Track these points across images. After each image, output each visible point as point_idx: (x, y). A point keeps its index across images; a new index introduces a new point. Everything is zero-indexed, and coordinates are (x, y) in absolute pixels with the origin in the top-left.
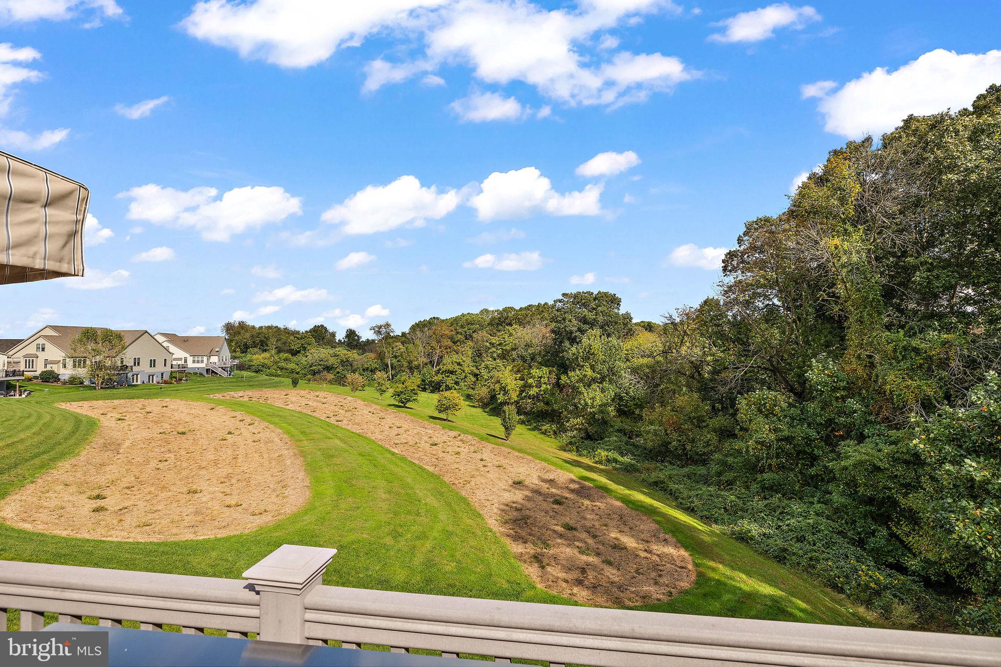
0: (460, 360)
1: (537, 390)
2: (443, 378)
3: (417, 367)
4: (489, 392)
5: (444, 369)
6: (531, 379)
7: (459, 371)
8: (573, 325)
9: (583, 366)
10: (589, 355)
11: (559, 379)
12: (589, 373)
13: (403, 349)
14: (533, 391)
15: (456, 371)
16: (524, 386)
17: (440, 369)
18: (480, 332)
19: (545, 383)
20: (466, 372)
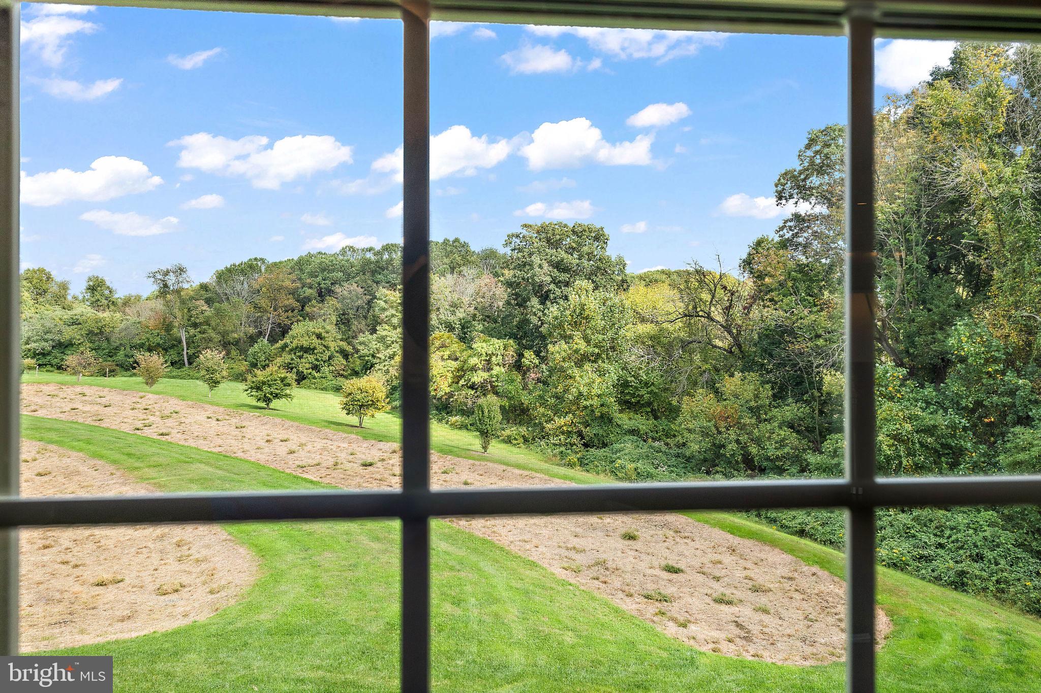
0: (320, 330)
1: (485, 375)
2: (292, 359)
3: (237, 343)
4: (388, 381)
5: (294, 345)
6: (475, 359)
7: (320, 349)
8: (543, 274)
9: (571, 337)
10: (581, 318)
11: (521, 355)
12: (582, 346)
13: (209, 312)
14: (478, 377)
15: (315, 348)
16: (461, 369)
17: (286, 346)
18: (345, 284)
19: (498, 364)
20: (332, 349)
